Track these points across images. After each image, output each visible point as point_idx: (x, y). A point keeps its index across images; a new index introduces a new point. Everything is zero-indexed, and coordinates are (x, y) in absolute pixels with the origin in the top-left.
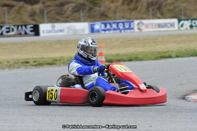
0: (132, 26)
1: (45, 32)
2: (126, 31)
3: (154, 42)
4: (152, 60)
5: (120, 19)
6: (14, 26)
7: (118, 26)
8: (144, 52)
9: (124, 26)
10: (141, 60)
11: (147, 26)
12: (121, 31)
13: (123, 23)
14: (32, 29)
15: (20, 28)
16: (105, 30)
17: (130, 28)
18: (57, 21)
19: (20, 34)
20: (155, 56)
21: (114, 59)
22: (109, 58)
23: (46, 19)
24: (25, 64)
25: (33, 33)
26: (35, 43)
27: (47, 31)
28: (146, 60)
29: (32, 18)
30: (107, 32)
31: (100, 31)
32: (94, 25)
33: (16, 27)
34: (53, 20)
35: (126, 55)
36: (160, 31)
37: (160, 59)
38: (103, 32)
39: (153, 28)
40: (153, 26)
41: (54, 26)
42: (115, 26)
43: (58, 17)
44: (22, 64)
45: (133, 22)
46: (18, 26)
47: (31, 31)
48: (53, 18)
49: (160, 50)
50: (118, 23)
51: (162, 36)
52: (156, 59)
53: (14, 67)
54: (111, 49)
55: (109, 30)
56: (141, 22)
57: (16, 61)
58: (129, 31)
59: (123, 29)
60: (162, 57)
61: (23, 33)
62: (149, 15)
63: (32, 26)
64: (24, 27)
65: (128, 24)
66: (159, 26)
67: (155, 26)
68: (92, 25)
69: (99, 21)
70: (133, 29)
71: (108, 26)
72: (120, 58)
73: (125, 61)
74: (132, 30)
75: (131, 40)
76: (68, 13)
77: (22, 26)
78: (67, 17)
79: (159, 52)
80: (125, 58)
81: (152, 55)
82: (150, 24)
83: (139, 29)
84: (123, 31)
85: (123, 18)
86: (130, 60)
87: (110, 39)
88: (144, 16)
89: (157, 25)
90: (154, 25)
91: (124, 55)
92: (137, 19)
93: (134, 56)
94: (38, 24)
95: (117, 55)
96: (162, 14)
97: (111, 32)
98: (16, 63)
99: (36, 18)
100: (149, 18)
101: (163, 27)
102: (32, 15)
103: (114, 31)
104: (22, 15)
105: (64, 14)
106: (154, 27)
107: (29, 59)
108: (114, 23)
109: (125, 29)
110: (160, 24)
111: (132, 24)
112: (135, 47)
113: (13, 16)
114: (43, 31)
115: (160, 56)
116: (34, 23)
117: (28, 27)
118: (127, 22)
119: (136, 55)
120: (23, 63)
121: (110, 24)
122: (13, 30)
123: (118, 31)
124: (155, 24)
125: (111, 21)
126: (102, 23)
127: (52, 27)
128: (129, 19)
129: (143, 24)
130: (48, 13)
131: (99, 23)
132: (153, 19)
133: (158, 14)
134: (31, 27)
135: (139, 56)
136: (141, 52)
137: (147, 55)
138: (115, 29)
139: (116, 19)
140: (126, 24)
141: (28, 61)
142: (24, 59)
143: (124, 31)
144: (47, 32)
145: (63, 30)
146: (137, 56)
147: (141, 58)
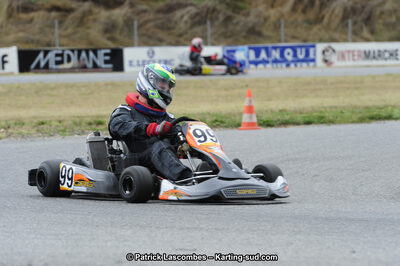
0: (311, 56)
1: (135, 63)
2: (299, 64)
3: (357, 88)
4: (353, 122)
5: (286, 41)
6: (73, 51)
7: (282, 55)
8: (336, 107)
9: (295, 55)
10: (331, 122)
11: (342, 56)
12: (288, 65)
13: (294, 49)
14: (108, 58)
15: (84, 54)
16: (256, 63)
17: (308, 59)
18: (160, 42)
19: (83, 68)
20: (360, 115)
21: (275, 119)
22: (265, 118)
23: (136, 38)
24: (94, 126)
25: (110, 66)
26: (113, 85)
27: (138, 62)
28: (340, 123)
29: (108, 35)
30: (261, 66)
31: (247, 64)
32: (234, 51)
33: (76, 52)
34: (151, 40)
35: (301, 113)
36: (368, 66)
37: (368, 122)
38: (252, 66)
39: (354, 60)
40: (353, 55)
41: (153, 53)
42: (276, 54)
43: (161, 34)
44: (89, 127)
45: (314, 46)
46: (80, 52)
47: (106, 62)
48: (150, 37)
49: (370, 104)
50: (283, 49)
51: (373, 77)
52: (361, 120)
53: (72, 132)
54: (269, 100)
55: (265, 62)
56: (330, 47)
57: (78, 120)
58: (305, 64)
59: (293, 61)
60: (373, 118)
61: (90, 65)
62: (346, 33)
63: (108, 51)
64: (91, 54)
65: (304, 50)
66: (367, 55)
67: (359, 56)
68: (229, 51)
69: (244, 44)
70: (313, 60)
71: (263, 55)
72: (287, 117)
73: (298, 124)
74: (311, 64)
75: (309, 84)
76: (182, 26)
77: (87, 52)
78: (180, 35)
79: (367, 108)
80: (299, 118)
81: (353, 112)
82: (349, 52)
83: (326, 61)
84: (292, 65)
85: (294, 38)
86: (308, 123)
87: (267, 81)
88: (336, 35)
89: (363, 55)
90: (356, 53)
91: (295, 112)
92: (321, 40)
93: (315, 114)
94: (120, 47)
95: (281, 111)
96: (372, 32)
97: (269, 66)
98: (75, 124)
99: (117, 35)
100: (345, 41)
101: (374, 58)
102: (110, 29)
103: (275, 65)
104: (89, 28)
105: (173, 28)
106: (356, 58)
107: (102, 117)
108: (275, 48)
109: (297, 61)
110: (369, 52)
111: (311, 50)
112: (317, 96)
113: (70, 30)
114: (131, 62)
115: (368, 114)
116: (113, 46)
117: (101, 53)
118: (301, 47)
119: (321, 112)
120: (90, 124)
121: (267, 49)
122: (69, 60)
123: (284, 65)
124: (359, 51)
125: (269, 45)
126: (250, 48)
127: (148, 53)
128: (305, 41)
129: (334, 51)
130: (140, 26)
131: (246, 47)
132: (354, 41)
133: (366, 33)
134: (106, 54)
135: (327, 115)
136: (331, 108)
137: (342, 112)
138: (275, 61)
139: (280, 41)
140: (299, 50)
141: (100, 119)
142: (92, 117)
143: (296, 65)
144: (139, 65)
145: (172, 60)
146: (322, 115)
147: (331, 118)
